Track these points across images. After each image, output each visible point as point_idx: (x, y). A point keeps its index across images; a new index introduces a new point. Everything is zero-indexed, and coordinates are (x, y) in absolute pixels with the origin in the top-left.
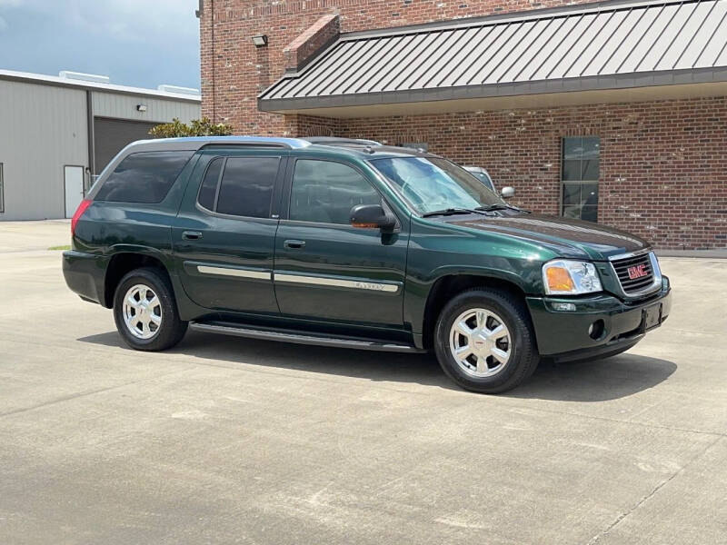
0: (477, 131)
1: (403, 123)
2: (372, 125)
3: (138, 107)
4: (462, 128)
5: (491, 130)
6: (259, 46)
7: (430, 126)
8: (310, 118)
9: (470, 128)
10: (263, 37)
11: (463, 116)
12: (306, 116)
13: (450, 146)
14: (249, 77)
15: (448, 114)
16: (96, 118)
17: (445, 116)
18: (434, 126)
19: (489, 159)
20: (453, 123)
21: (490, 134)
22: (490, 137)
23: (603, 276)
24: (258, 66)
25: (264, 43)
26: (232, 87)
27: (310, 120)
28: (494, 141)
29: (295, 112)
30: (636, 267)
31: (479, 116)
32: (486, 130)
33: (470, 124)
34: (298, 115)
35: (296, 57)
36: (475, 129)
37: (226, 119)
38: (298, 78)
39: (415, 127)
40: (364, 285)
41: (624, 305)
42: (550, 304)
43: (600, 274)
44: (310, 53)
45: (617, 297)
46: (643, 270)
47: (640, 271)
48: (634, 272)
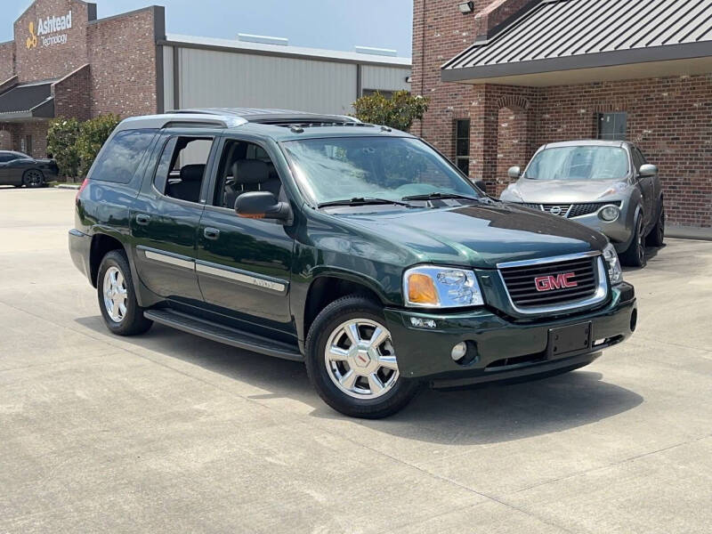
0: (682, 98)
1: (603, 91)
2: (571, 93)
3: (407, 78)
4: (665, 94)
5: (696, 97)
6: (465, 13)
7: (631, 93)
8: (500, 87)
9: (674, 94)
10: (468, 4)
11: (667, 81)
12: (495, 85)
13: (650, 115)
14: (455, 46)
15: (650, 79)
16: (365, 90)
17: (648, 81)
18: (635, 93)
19: (693, 130)
20: (656, 89)
21: (695, 101)
22: (696, 105)
23: (484, 287)
24: (464, 34)
25: (469, 10)
26: (439, 57)
27: (501, 89)
28: (700, 109)
29: (484, 81)
30: (555, 276)
31: (683, 80)
32: (691, 97)
33: (674, 90)
34: (487, 84)
35: (486, 24)
36: (679, 95)
37: (433, 90)
38: (487, 45)
39: (614, 94)
40: (259, 282)
41: (510, 325)
42: (408, 319)
43: (482, 285)
44: (504, 18)
45: (501, 314)
46: (569, 280)
47: (562, 281)
48: (547, 283)
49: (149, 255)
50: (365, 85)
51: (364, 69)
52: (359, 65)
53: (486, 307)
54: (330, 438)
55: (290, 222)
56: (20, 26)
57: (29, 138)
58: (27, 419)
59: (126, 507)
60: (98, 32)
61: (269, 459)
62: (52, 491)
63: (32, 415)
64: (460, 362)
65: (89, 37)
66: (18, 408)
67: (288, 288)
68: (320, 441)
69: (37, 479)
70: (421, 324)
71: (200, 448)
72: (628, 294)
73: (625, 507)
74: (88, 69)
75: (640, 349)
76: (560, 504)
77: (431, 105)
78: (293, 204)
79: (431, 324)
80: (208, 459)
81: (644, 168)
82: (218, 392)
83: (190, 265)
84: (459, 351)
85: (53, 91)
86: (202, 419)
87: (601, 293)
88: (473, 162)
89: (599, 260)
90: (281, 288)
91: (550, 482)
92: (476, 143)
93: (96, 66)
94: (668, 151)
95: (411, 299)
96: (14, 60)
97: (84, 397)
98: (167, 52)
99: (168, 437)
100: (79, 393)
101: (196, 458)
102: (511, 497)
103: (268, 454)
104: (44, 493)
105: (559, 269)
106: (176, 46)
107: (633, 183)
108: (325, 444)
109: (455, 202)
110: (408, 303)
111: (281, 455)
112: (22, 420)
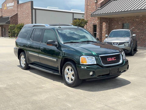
1: (124, 19)
2: (117, 19)
3: (83, 16)
4: (137, 20)
5: (144, 20)
7: (130, 19)
9: (139, 20)
11: (137, 17)
13: (134, 24)
14: (93, 9)
15: (134, 17)
16: (75, 19)
19: (143, 27)
20: (135, 19)
22: (143, 22)
24: (95, 7)
25: (96, 2)
26: (90, 12)
27: (103, 18)
29: (99, 17)
32: (142, 20)
35: (100, 5)
37: (89, 19)
38: (100, 9)
39: (126, 20)
40: (51, 59)
41: (102, 68)
42: (81, 67)
43: (96, 59)
44: (104, 4)
45: (100, 66)
46: (114, 59)
47: (113, 59)
48: (110, 59)
49: (30, 53)
50: (74, 17)
51: (74, 14)
52: (73, 13)
53: (97, 64)
54: (71, 92)
55: (58, 46)
56: (3, 5)
57: (5, 28)
58: (7, 88)
59: (29, 108)
60: (19, 6)
61: (59, 97)
62: (13, 104)
63: (8, 87)
64: (92, 75)
65: (17, 7)
66: (5, 86)
67: (57, 60)
68: (69, 93)
69: (10, 101)
70: (84, 68)
71: (44, 95)
72: (127, 62)
73: (134, 108)
74: (17, 14)
75: (134, 73)
76: (120, 107)
77: (89, 22)
78: (58, 43)
79: (86, 68)
80: (46, 97)
81: (134, 35)
82: (47, 82)
83: (38, 55)
84: (91, 73)
85: (10, 19)
86: (44, 88)
87: (121, 61)
88: (97, 34)
89: (121, 55)
90: (56, 60)
91: (118, 102)
92: (98, 30)
93: (19, 13)
94: (138, 31)
95: (81, 62)
96: (2, 12)
97: (19, 83)
98: (34, 11)
99: (37, 92)
100: (18, 83)
101: (43, 97)
102: (110, 105)
103: (58, 96)
104: (11, 105)
105: (112, 56)
106: (35, 9)
107: (131, 38)
108: (70, 94)
109: (92, 42)
110: (81, 63)
111: (61, 96)
112: (6, 88)
